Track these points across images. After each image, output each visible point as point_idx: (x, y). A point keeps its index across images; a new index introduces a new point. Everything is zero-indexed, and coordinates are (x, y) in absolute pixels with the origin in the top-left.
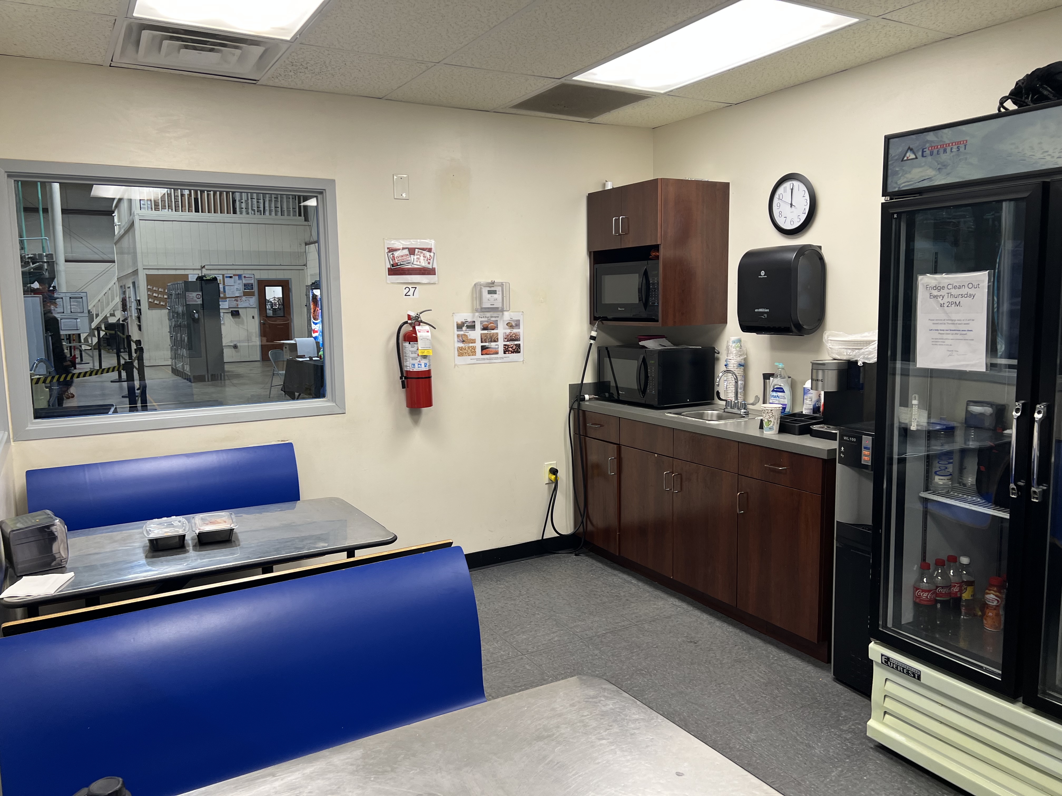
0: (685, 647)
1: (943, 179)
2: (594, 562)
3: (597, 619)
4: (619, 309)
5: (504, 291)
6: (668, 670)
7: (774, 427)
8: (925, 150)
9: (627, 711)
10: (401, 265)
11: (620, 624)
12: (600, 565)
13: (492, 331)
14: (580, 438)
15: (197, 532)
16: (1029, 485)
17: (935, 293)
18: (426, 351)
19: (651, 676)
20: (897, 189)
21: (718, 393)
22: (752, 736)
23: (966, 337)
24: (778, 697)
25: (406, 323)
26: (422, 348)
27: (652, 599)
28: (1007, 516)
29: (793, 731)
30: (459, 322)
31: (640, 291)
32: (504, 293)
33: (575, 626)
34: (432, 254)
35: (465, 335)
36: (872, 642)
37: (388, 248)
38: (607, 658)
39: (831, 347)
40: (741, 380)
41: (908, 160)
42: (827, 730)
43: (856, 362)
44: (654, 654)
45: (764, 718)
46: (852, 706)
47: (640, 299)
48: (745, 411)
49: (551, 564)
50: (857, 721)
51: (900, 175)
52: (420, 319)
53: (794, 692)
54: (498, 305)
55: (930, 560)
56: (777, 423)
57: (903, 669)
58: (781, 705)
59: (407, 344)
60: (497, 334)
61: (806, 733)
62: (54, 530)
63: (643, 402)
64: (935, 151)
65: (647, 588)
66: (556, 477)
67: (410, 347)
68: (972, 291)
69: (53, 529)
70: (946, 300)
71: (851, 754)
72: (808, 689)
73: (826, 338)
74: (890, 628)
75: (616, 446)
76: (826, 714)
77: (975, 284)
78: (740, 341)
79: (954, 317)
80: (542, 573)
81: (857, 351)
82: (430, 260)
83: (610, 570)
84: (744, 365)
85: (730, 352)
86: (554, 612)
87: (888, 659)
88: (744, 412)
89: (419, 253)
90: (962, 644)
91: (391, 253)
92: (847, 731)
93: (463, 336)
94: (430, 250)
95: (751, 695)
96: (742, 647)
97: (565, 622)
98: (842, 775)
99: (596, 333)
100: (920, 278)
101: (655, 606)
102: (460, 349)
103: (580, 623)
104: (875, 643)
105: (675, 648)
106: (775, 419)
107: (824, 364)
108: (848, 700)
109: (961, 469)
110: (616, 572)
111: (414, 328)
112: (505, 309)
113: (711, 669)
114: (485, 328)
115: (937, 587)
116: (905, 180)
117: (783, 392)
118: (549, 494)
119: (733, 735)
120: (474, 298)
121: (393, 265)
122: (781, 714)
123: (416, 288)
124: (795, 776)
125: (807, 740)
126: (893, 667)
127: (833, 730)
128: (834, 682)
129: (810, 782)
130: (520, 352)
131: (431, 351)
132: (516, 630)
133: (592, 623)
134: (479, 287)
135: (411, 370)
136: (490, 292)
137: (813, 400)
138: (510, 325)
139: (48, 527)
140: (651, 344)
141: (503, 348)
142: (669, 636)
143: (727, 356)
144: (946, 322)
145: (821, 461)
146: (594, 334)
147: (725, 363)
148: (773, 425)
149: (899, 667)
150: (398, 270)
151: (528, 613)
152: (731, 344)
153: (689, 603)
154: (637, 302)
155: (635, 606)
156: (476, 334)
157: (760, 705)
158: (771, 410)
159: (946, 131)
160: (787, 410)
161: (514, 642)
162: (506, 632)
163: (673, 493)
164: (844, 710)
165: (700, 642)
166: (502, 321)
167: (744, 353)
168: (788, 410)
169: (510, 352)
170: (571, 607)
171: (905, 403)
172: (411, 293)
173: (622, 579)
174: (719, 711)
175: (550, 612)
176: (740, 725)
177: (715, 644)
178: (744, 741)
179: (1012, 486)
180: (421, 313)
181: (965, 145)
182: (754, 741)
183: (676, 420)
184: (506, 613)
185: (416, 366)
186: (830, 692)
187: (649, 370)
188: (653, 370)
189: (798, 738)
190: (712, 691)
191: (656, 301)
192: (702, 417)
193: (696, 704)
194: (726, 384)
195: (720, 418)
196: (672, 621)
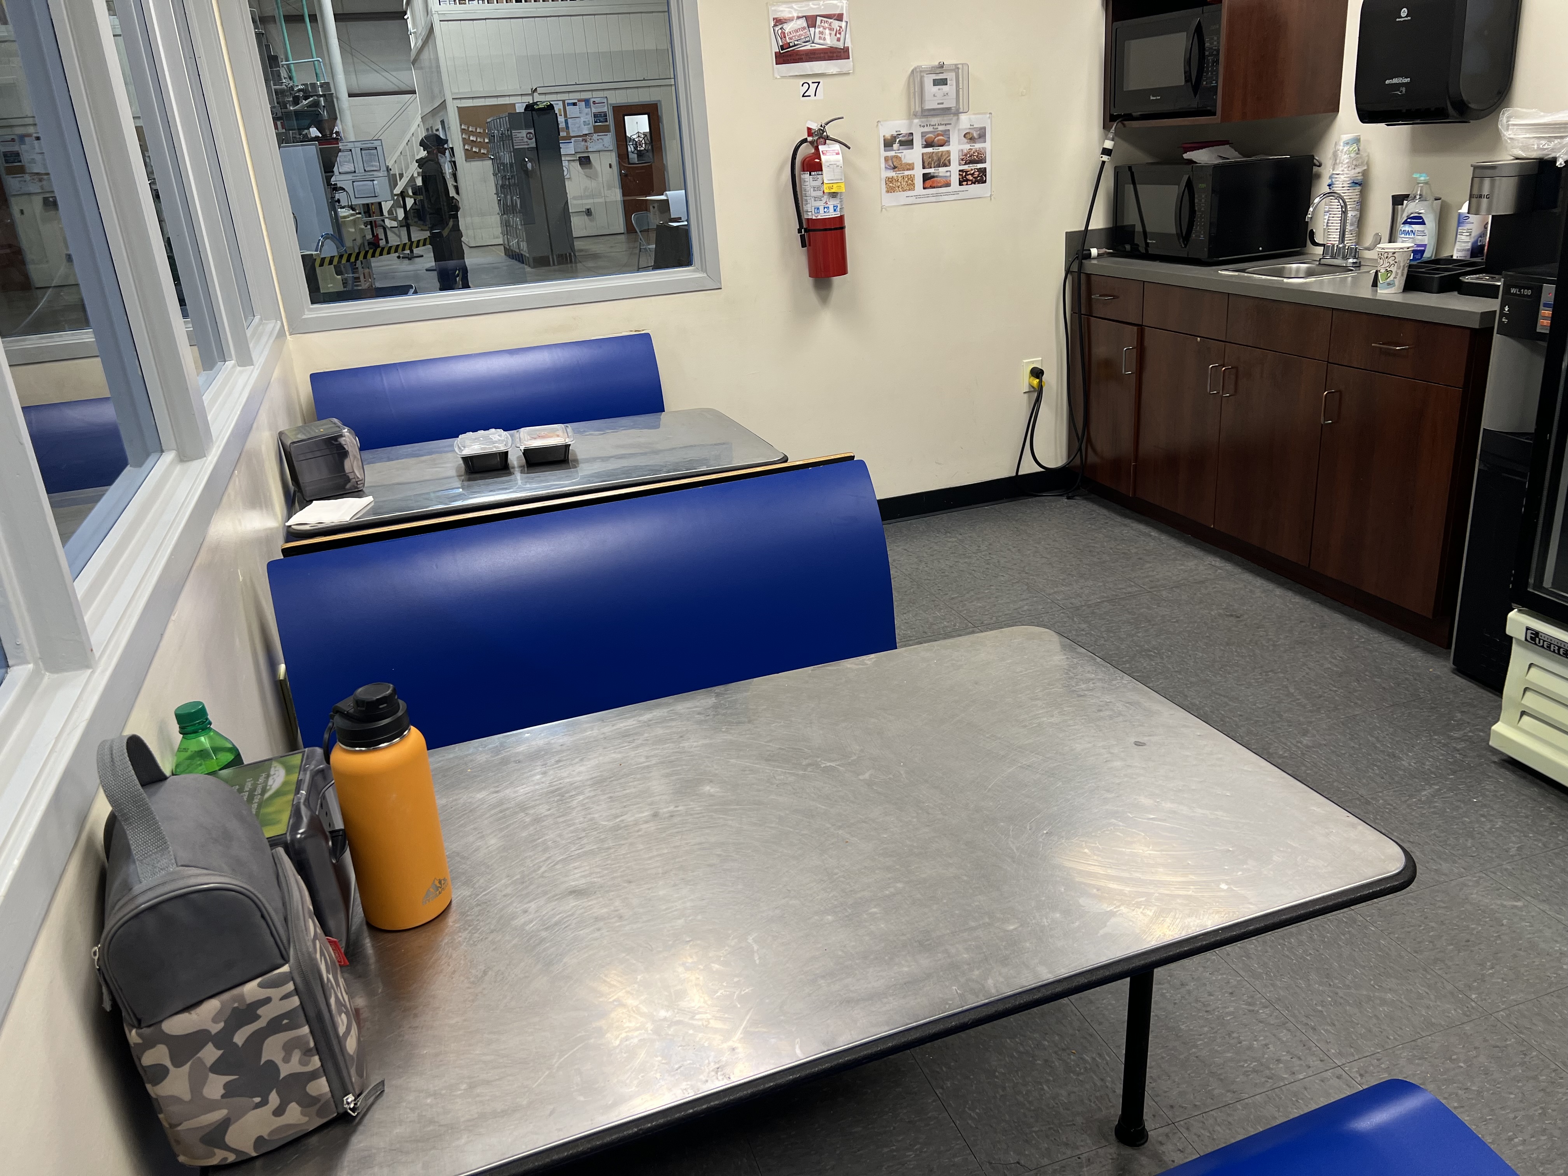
0: (1221, 622)
2: (1095, 507)
3: (1090, 583)
4: (1152, 98)
5: (961, 79)
6: (1190, 652)
7: (1397, 282)
10: (795, 45)
11: (1124, 591)
12: (1105, 512)
13: (941, 149)
14: (1080, 318)
15: (522, 448)
18: (835, 186)
19: (1162, 658)
21: (1312, 233)
22: (1306, 740)
24: (1356, 691)
25: (805, 141)
26: (829, 180)
27: (1179, 558)
29: (1372, 736)
30: (888, 136)
31: (1188, 62)
32: (961, 82)
33: (1055, 593)
34: (843, 24)
35: (897, 157)
36: (1513, 609)
37: (774, 19)
38: (1099, 634)
39: (1512, 136)
40: (1353, 209)
42: (1426, 737)
43: (1554, 161)
44: (1171, 630)
45: (1330, 718)
46: (1475, 706)
47: (1188, 79)
48: (1355, 261)
49: (1028, 511)
50: (1478, 727)
52: (825, 134)
53: (1384, 685)
54: (950, 103)
56: (1402, 275)
57: (1560, 648)
58: (1359, 702)
59: (806, 176)
60: (948, 152)
61: (1393, 739)
62: (343, 443)
63: (1184, 254)
65: (1173, 542)
66: (1041, 381)
67: (811, 179)
69: (342, 440)
71: (1459, 769)
72: (1407, 682)
73: (1506, 121)
74: (1547, 589)
75: (1135, 328)
76: (1429, 716)
78: (1357, 140)
80: (1014, 522)
81: (1557, 141)
82: (840, 33)
83: (1119, 519)
84: (1361, 184)
85: (1338, 161)
86: (1026, 573)
87: (1536, 634)
88: (1353, 263)
89: (823, 24)
91: (780, 27)
92: (1459, 738)
93: (894, 159)
94: (840, 17)
95: (1314, 687)
96: (1312, 624)
97: (1041, 586)
98: (1440, 795)
99: (1112, 143)
101: (1183, 567)
102: (889, 180)
103: (1063, 589)
104: (1519, 611)
105: (1205, 623)
106: (1398, 268)
107: (1495, 168)
108: (1470, 699)
110: (1127, 521)
111: (817, 149)
112: (961, 110)
113: (1257, 651)
114: (928, 145)
117: (1423, 223)
118: (1030, 407)
120: (912, 95)
121: (782, 48)
122: (1357, 713)
123: (819, 83)
124: (1363, 792)
125: (1391, 748)
126: (1543, 646)
127: (1436, 737)
128: (1452, 674)
129: (1385, 801)
130: (985, 182)
131: (843, 185)
132: (967, 596)
133: (1082, 588)
134: (919, 74)
135: (814, 218)
136: (936, 83)
137: (1473, 234)
138: (969, 138)
139: (336, 438)
140: (1203, 157)
141: (958, 177)
142: (1197, 607)
143: (1333, 170)
145: (1468, 332)
146: (1109, 144)
147: (1329, 181)
148: (1395, 278)
149: (1552, 646)
150: (790, 55)
151: (987, 575)
152: (1341, 148)
153: (1236, 564)
154: (1182, 82)
155: (1151, 567)
156: (914, 155)
157: (1325, 700)
158: (1394, 253)
160: (1427, 255)
161: (964, 610)
162: (953, 599)
163: (1222, 397)
164: (1461, 712)
165: (1246, 616)
166: (956, 131)
167: (1362, 163)
168: (1429, 256)
169: (970, 183)
170: (1053, 567)
172: (811, 92)
173: (1135, 530)
174: (1260, 706)
175: (1020, 573)
176: (1290, 726)
177: (1269, 619)
178: (1292, 746)
180: (827, 124)
182: (1307, 747)
183: (1233, 280)
184: (956, 574)
185: (822, 210)
186: (1442, 688)
187: (1196, 201)
188: (1203, 200)
189: (1378, 745)
190: (1253, 681)
191: (1214, 78)
192: (1280, 273)
193: (1227, 697)
194: (1327, 217)
195: (1310, 273)
196: (1206, 588)
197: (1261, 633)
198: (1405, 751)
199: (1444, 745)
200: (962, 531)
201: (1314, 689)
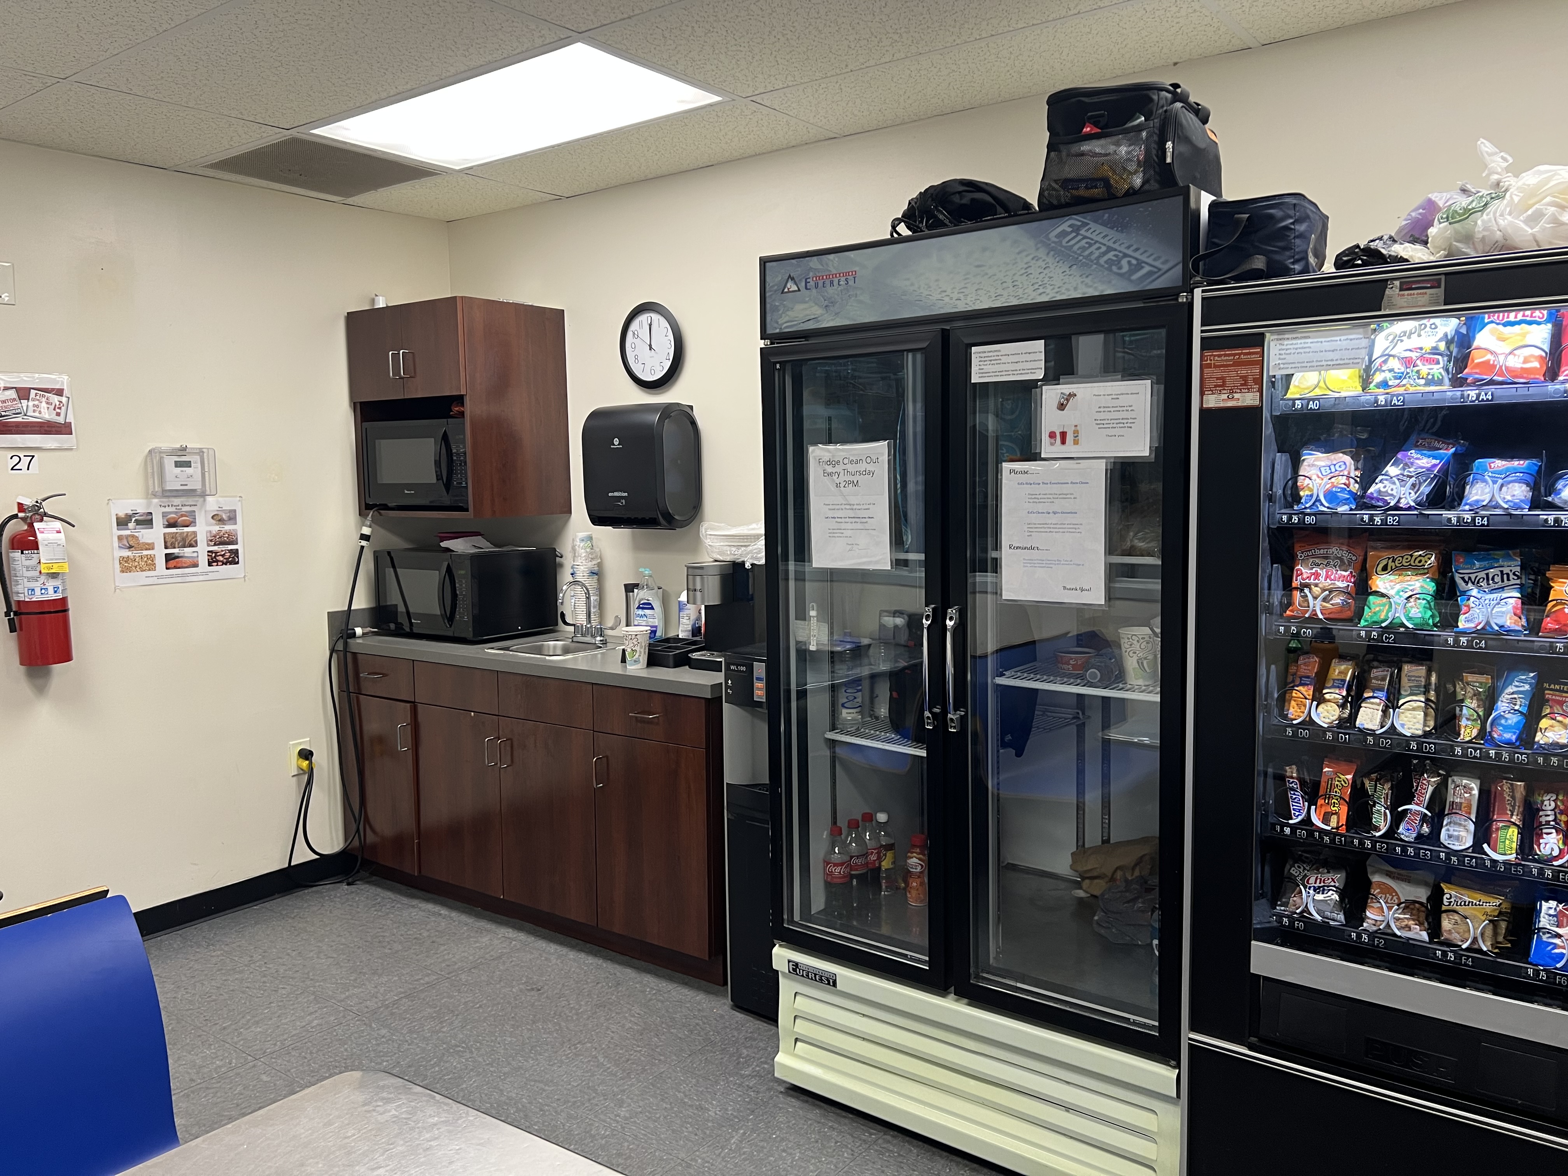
0: (523, 998)
1: (832, 320)
2: (379, 890)
3: (384, 979)
4: (406, 492)
5: (206, 462)
6: (498, 1039)
7: (641, 659)
8: (808, 280)
9: (420, 1114)
11: (422, 981)
12: (389, 894)
13: (186, 529)
14: (349, 696)
16: (945, 712)
17: (829, 469)
18: (55, 565)
19: (471, 1052)
20: (777, 331)
21: (563, 615)
22: (623, 1112)
23: (867, 526)
24: (657, 1047)
25: (15, 516)
26: (47, 560)
27: (472, 935)
28: (923, 753)
29: (679, 1092)
30: (122, 514)
31: (438, 463)
32: (206, 465)
33: (347, 997)
34: (64, 400)
35: (133, 536)
36: (775, 945)
38: (401, 1038)
39: (710, 544)
40: (595, 595)
41: (789, 292)
42: (723, 1080)
43: (743, 563)
44: (477, 1017)
45: (640, 1082)
46: (755, 1040)
47: (439, 477)
48: (602, 638)
49: (306, 905)
50: (762, 1060)
51: (780, 312)
52: (42, 510)
53: (680, 1035)
54: (195, 485)
55: (842, 823)
56: (645, 653)
57: (815, 975)
58: (662, 1058)
59: (17, 554)
60: (195, 533)
61: (697, 1091)
63: (450, 634)
64: (821, 283)
65: (464, 918)
66: (311, 763)
67: (24, 558)
68: (870, 467)
70: (842, 478)
71: (756, 1107)
72: (698, 1027)
73: (704, 532)
74: (797, 923)
75: (408, 705)
76: (722, 1059)
77: (874, 458)
78: (590, 538)
79: (853, 500)
80: (290, 921)
81: (743, 549)
82: (60, 408)
83: (405, 900)
84: (597, 573)
85: (577, 554)
86: (312, 980)
87: (796, 965)
88: (601, 641)
89: (38, 397)
90: (885, 930)
92: (750, 1075)
93: (130, 539)
94: (59, 392)
95: (621, 1052)
96: (607, 984)
97: (330, 993)
98: (745, 1139)
99: (370, 529)
100: (811, 449)
101: (478, 945)
102: (124, 560)
103: (355, 991)
104: (780, 946)
105: (509, 1003)
106: (641, 647)
107: (701, 568)
108: (751, 1033)
109: (873, 698)
110: (415, 902)
111: (31, 525)
112: (208, 492)
113: (563, 1024)
114: (171, 525)
115: (852, 857)
116: (787, 319)
117: (652, 608)
118: (300, 791)
119: (596, 1116)
120: (150, 474)
122: (662, 1070)
123: (33, 456)
124: (682, 1155)
125: (698, 1100)
126: (803, 976)
127: (732, 1079)
128: (731, 1011)
129: (703, 1159)
130: (238, 563)
131: (66, 565)
132: (243, 1021)
133: (376, 987)
134: (157, 454)
135: (27, 600)
136: (178, 464)
137: (692, 618)
138: (218, 519)
140: (459, 546)
141: (207, 558)
142: (498, 986)
143: (573, 561)
144: (843, 507)
145: (703, 701)
146: (366, 531)
147: (571, 571)
148: (640, 656)
149: (810, 974)
151: (264, 990)
152: (578, 543)
153: (529, 932)
154: (434, 481)
155: (446, 950)
156: (156, 534)
157: (633, 1063)
158: (636, 635)
159: (831, 256)
160: (658, 634)
161: (239, 1041)
162: (224, 1028)
163: (500, 768)
164: (746, 1047)
165: (546, 987)
166: (203, 512)
167: (596, 557)
168: (660, 634)
169: (220, 563)
170: (341, 967)
171: (802, 615)
172: (22, 466)
173: (424, 911)
174: (575, 1084)
175: (303, 981)
176: (606, 1099)
177: (567, 986)
178: (612, 1122)
179: (927, 714)
180: (44, 500)
181: (855, 278)
182: (626, 1119)
183: (500, 658)
184: (226, 996)
185: (38, 591)
186: (727, 1027)
187: (457, 585)
188: (464, 585)
189: (686, 1100)
190: (564, 1057)
191: (464, 479)
192: (539, 650)
193: (541, 1082)
194: (573, 601)
195: (566, 651)
196: (504, 963)
197: (563, 1003)
198: (710, 1100)
199: (740, 1085)
200: (228, 940)
201: (621, 1054)
